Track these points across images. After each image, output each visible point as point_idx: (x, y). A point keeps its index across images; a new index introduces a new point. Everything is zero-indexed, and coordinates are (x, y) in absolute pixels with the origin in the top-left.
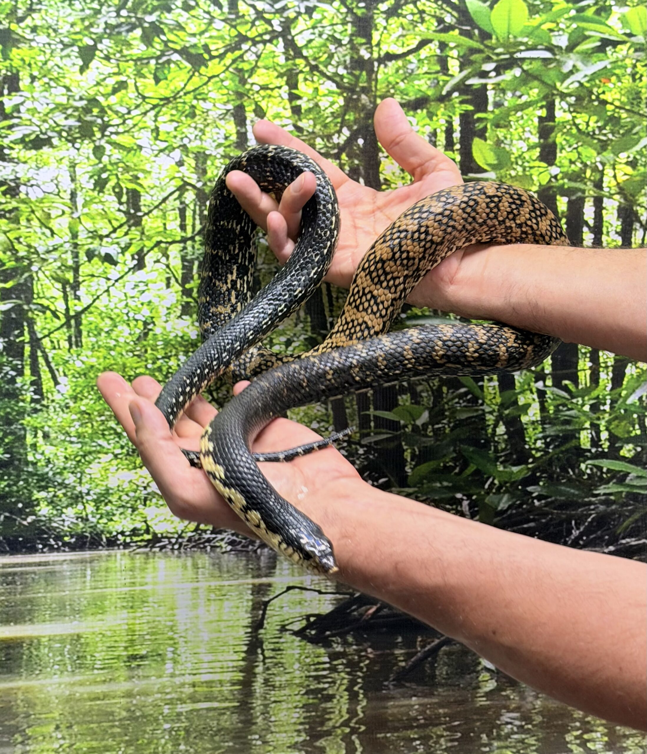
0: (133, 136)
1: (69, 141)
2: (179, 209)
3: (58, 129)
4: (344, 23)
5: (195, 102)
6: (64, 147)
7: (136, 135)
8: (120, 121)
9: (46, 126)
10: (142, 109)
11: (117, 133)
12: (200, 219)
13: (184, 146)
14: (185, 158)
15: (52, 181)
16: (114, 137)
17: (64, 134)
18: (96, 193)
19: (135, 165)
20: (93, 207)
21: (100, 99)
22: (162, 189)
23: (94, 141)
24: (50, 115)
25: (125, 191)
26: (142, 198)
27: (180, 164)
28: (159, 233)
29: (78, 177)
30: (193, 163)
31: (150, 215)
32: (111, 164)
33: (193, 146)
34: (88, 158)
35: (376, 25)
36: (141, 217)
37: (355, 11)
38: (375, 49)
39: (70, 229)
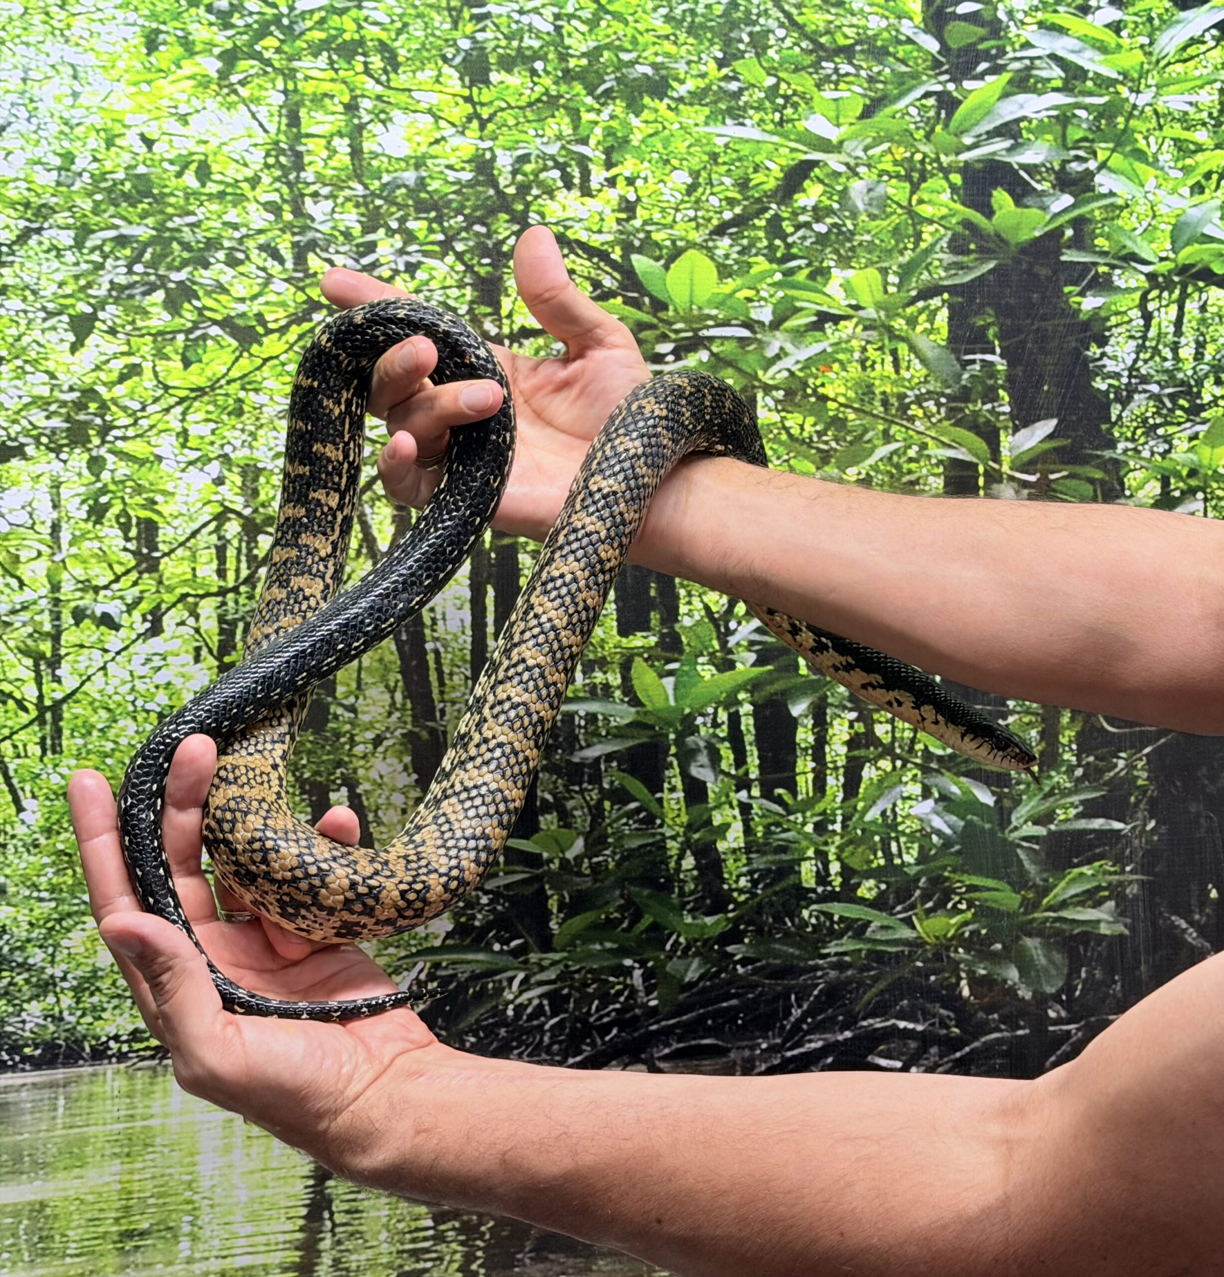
0: (149, 443)
1: (51, 450)
2: (216, 547)
3: (34, 432)
4: (461, 286)
5: (242, 394)
6: (44, 459)
7: (153, 441)
8: (130, 421)
9: (17, 428)
10: (163, 404)
11: (124, 438)
12: (248, 561)
13: (226, 456)
14: (226, 473)
15: (23, 508)
16: (120, 444)
17: (44, 440)
18: (90, 525)
19: (151, 484)
20: (86, 544)
21: (100, 389)
22: (191, 518)
23: (89, 450)
24: (23, 413)
25: (134, 521)
26: (161, 532)
27: (219, 481)
28: (185, 582)
29: (63, 502)
30: (238, 481)
31: (173, 556)
32: (114, 482)
33: (239, 456)
34: (80, 475)
35: (506, 289)
36: (158, 559)
37: (476, 269)
38: (505, 321)
39: (48, 576)
